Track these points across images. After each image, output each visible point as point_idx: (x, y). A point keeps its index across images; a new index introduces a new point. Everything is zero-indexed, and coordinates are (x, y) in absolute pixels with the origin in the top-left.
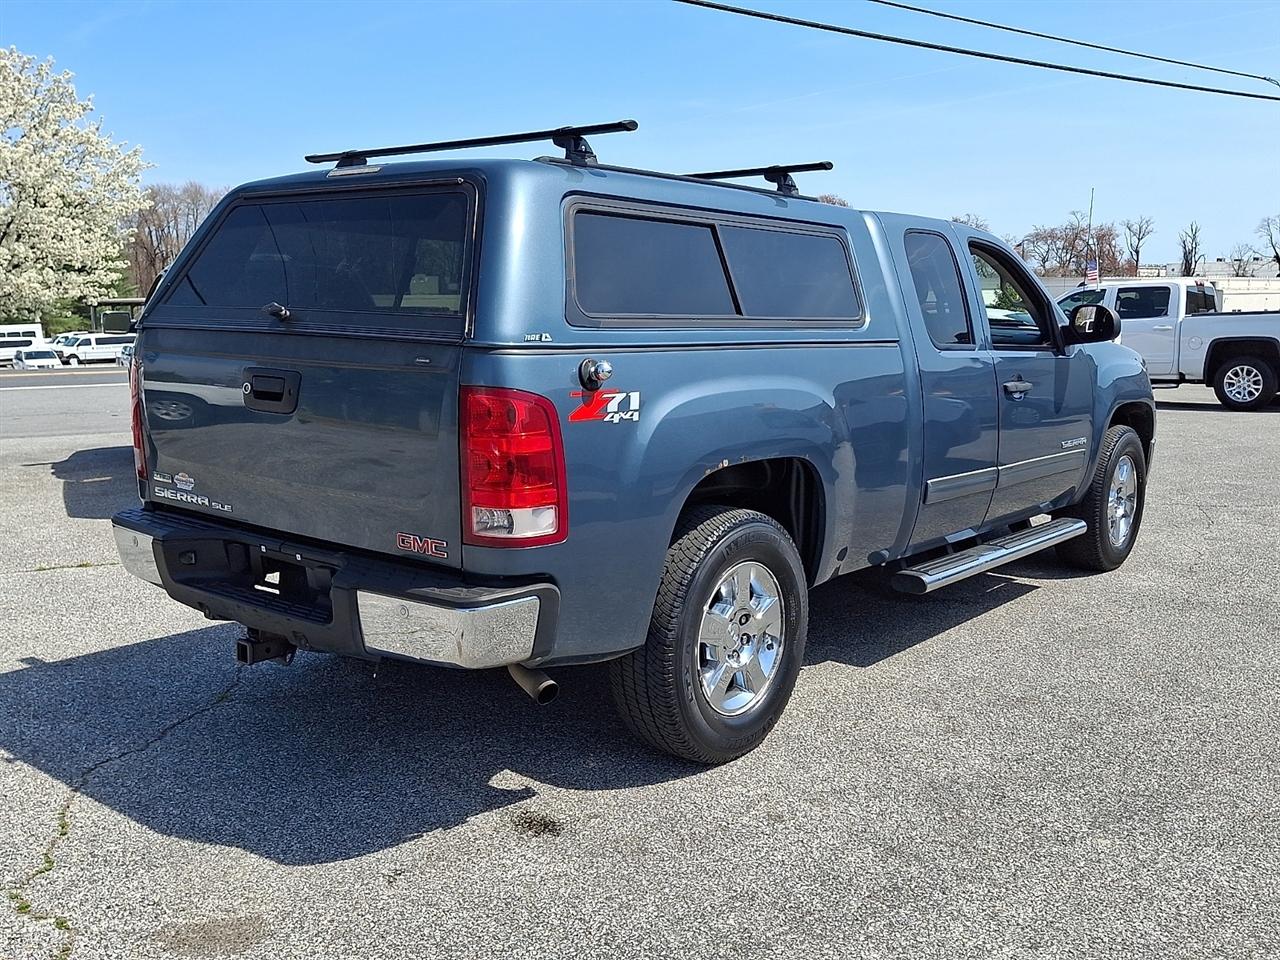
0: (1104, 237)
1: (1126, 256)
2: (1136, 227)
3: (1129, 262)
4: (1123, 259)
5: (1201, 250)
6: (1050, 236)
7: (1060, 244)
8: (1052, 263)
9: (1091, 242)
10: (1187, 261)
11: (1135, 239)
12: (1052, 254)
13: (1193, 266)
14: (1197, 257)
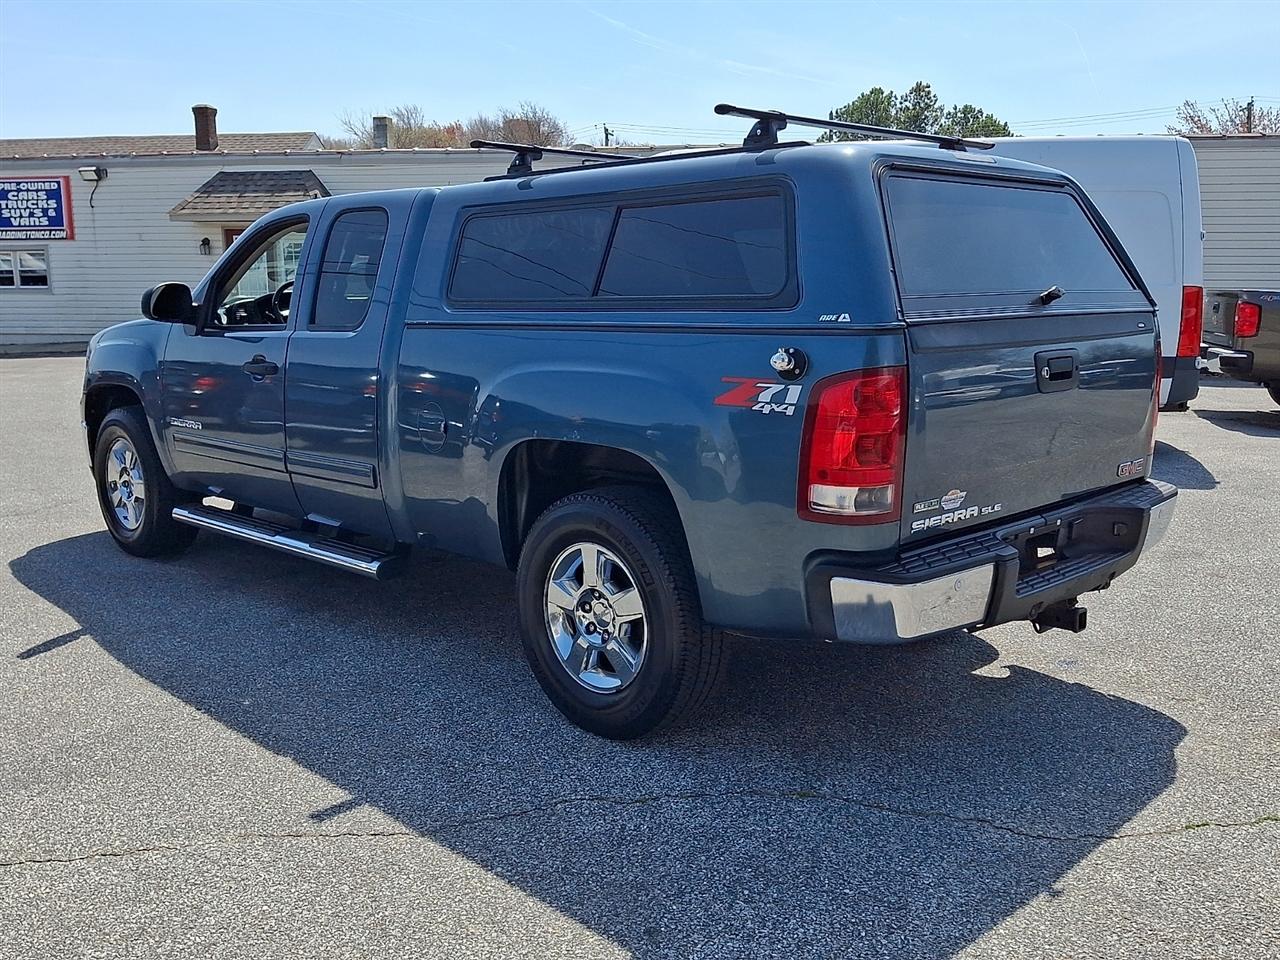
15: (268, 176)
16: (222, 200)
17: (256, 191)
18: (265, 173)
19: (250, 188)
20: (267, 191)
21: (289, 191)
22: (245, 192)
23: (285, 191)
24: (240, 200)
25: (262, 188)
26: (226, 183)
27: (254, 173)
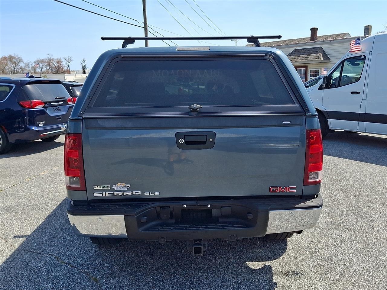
0: (59, 62)
1: (66, 68)
2: (67, 59)
3: (67, 69)
4: (65, 69)
5: (87, 66)
6: (42, 61)
7: (46, 64)
8: (44, 70)
9: (55, 63)
10: (83, 69)
11: (68, 63)
12: (44, 67)
13: (85, 71)
14: (86, 68)
15: (308, 50)
16: (293, 58)
17: (303, 54)
18: (307, 49)
19: (302, 54)
20: (306, 54)
21: (313, 54)
22: (300, 55)
23: (312, 54)
24: (299, 57)
25: (305, 53)
26: (296, 53)
27: (304, 49)
